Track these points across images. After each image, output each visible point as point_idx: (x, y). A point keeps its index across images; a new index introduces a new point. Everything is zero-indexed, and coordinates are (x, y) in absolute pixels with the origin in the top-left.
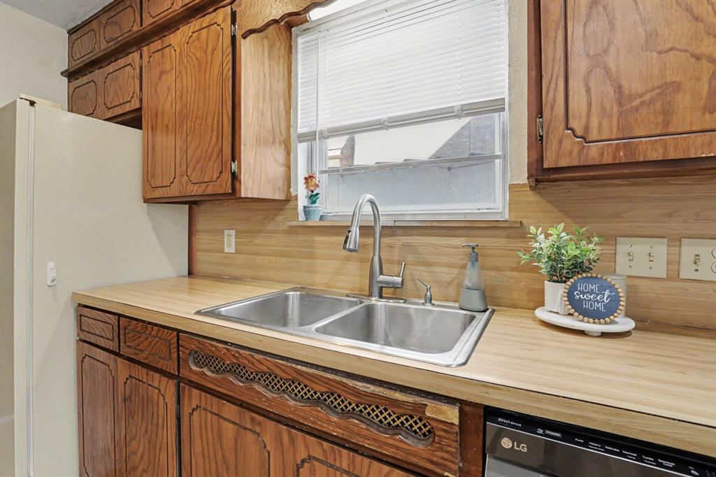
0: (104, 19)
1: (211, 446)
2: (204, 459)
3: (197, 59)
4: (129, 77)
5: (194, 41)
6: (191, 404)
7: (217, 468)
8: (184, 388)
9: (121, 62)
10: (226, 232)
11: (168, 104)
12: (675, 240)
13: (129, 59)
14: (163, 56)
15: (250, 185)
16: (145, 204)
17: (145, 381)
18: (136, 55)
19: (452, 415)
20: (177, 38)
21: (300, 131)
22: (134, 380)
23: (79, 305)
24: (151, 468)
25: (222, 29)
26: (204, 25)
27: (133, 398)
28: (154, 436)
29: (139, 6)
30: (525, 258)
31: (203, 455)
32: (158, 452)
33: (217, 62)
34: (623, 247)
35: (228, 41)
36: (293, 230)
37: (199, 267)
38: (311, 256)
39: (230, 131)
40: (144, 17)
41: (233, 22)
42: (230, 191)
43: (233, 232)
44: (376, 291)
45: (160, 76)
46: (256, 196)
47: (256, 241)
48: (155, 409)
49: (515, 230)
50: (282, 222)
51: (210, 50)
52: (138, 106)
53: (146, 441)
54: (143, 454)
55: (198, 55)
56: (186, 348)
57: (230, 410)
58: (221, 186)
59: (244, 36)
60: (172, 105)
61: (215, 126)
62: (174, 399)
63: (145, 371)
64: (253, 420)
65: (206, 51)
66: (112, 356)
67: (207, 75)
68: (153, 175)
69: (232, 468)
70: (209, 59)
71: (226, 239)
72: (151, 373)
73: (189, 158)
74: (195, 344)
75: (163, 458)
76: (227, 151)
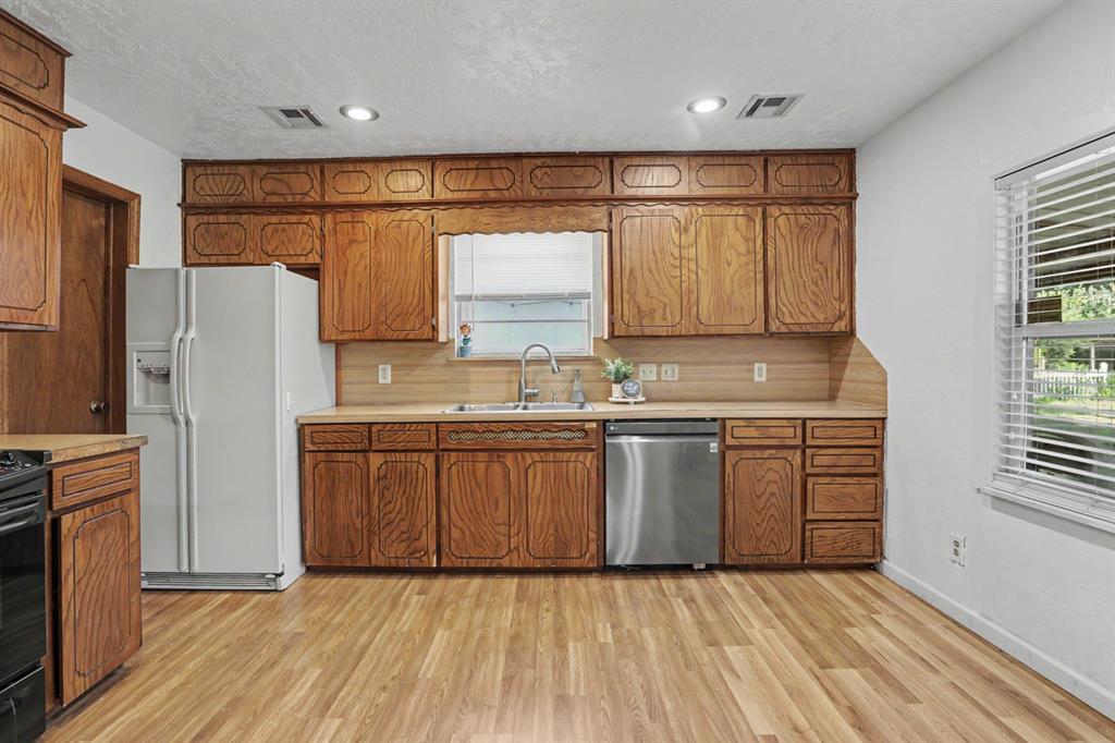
0: (262, 171)
1: (466, 480)
2: (461, 491)
4: (304, 233)
5: (393, 227)
6: (449, 463)
7: (471, 493)
8: (443, 456)
9: (293, 219)
10: (381, 367)
11: (360, 268)
12: (659, 365)
13: (306, 218)
14: (353, 228)
17: (403, 460)
18: (316, 218)
19: (594, 425)
20: (373, 219)
21: (457, 293)
22: (389, 464)
23: (300, 425)
24: (409, 516)
25: (423, 227)
26: (403, 218)
27: (389, 476)
28: (413, 494)
29: (319, 178)
30: (604, 374)
31: (460, 487)
32: (416, 502)
34: (642, 367)
35: (428, 237)
36: (450, 364)
37: (344, 398)
38: (467, 382)
39: (430, 297)
40: (326, 189)
41: (432, 224)
42: (431, 338)
43: (389, 367)
44: (523, 398)
45: (351, 244)
47: (415, 373)
48: (414, 477)
49: (596, 361)
50: (439, 358)
51: (410, 238)
52: (318, 261)
53: (404, 499)
55: (399, 239)
56: (445, 432)
57: (480, 456)
58: (423, 335)
59: (441, 235)
60: (365, 269)
61: (417, 292)
62: (433, 464)
63: (403, 454)
64: (499, 456)
65: (406, 240)
66: (361, 454)
67: (409, 254)
68: (341, 321)
69: (484, 487)
70: (411, 245)
71: (380, 372)
72: (409, 454)
73: (388, 312)
74: (453, 427)
75: (422, 504)
76: (428, 311)
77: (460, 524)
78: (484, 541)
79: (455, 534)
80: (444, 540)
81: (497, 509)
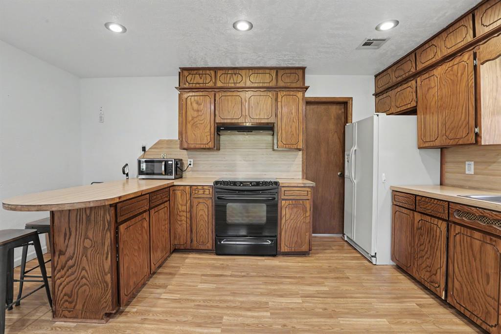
0: (394, 68)
1: (466, 249)
2: (462, 255)
3: (451, 80)
4: (409, 92)
5: (449, 72)
6: (455, 232)
7: (469, 259)
8: (451, 225)
9: (405, 86)
10: (467, 163)
11: (433, 103)
13: (410, 84)
14: (429, 81)
15: (487, 138)
16: (418, 150)
17: (429, 221)
18: (414, 82)
20: (439, 71)
22: (423, 221)
23: (393, 191)
24: (431, 257)
25: (468, 63)
26: (455, 63)
27: (423, 228)
28: (433, 244)
29: (414, 60)
31: (461, 253)
32: (435, 250)
33: (465, 80)
35: (471, 69)
39: (474, 113)
40: (417, 64)
41: (475, 59)
42: (474, 142)
43: (472, 163)
45: (428, 90)
46: (491, 143)
47: (490, 168)
48: (435, 233)
51: (459, 74)
52: (415, 105)
53: (429, 246)
54: (427, 251)
55: (452, 78)
56: (453, 209)
57: (477, 235)
58: (468, 140)
59: (482, 64)
60: (436, 102)
61: (464, 111)
62: (446, 229)
63: (429, 218)
64: (491, 239)
65: (457, 76)
66: (412, 212)
67: (458, 87)
68: (425, 136)
69: (478, 259)
70: (459, 79)
71: (467, 167)
72: (433, 218)
73: (447, 127)
74: (458, 207)
75: (438, 253)
76: (472, 122)
77: (460, 279)
78: (477, 302)
79: (457, 284)
80: (450, 285)
81: (488, 283)
